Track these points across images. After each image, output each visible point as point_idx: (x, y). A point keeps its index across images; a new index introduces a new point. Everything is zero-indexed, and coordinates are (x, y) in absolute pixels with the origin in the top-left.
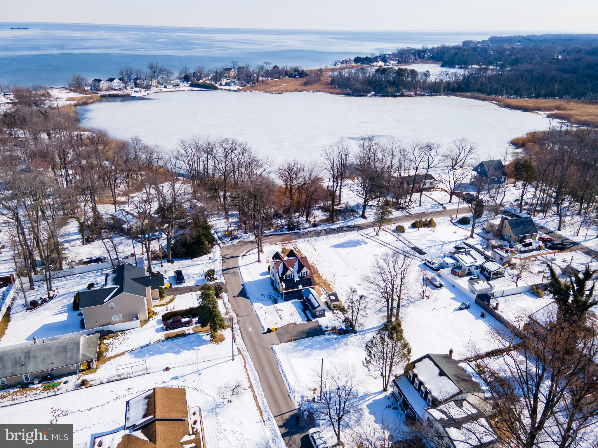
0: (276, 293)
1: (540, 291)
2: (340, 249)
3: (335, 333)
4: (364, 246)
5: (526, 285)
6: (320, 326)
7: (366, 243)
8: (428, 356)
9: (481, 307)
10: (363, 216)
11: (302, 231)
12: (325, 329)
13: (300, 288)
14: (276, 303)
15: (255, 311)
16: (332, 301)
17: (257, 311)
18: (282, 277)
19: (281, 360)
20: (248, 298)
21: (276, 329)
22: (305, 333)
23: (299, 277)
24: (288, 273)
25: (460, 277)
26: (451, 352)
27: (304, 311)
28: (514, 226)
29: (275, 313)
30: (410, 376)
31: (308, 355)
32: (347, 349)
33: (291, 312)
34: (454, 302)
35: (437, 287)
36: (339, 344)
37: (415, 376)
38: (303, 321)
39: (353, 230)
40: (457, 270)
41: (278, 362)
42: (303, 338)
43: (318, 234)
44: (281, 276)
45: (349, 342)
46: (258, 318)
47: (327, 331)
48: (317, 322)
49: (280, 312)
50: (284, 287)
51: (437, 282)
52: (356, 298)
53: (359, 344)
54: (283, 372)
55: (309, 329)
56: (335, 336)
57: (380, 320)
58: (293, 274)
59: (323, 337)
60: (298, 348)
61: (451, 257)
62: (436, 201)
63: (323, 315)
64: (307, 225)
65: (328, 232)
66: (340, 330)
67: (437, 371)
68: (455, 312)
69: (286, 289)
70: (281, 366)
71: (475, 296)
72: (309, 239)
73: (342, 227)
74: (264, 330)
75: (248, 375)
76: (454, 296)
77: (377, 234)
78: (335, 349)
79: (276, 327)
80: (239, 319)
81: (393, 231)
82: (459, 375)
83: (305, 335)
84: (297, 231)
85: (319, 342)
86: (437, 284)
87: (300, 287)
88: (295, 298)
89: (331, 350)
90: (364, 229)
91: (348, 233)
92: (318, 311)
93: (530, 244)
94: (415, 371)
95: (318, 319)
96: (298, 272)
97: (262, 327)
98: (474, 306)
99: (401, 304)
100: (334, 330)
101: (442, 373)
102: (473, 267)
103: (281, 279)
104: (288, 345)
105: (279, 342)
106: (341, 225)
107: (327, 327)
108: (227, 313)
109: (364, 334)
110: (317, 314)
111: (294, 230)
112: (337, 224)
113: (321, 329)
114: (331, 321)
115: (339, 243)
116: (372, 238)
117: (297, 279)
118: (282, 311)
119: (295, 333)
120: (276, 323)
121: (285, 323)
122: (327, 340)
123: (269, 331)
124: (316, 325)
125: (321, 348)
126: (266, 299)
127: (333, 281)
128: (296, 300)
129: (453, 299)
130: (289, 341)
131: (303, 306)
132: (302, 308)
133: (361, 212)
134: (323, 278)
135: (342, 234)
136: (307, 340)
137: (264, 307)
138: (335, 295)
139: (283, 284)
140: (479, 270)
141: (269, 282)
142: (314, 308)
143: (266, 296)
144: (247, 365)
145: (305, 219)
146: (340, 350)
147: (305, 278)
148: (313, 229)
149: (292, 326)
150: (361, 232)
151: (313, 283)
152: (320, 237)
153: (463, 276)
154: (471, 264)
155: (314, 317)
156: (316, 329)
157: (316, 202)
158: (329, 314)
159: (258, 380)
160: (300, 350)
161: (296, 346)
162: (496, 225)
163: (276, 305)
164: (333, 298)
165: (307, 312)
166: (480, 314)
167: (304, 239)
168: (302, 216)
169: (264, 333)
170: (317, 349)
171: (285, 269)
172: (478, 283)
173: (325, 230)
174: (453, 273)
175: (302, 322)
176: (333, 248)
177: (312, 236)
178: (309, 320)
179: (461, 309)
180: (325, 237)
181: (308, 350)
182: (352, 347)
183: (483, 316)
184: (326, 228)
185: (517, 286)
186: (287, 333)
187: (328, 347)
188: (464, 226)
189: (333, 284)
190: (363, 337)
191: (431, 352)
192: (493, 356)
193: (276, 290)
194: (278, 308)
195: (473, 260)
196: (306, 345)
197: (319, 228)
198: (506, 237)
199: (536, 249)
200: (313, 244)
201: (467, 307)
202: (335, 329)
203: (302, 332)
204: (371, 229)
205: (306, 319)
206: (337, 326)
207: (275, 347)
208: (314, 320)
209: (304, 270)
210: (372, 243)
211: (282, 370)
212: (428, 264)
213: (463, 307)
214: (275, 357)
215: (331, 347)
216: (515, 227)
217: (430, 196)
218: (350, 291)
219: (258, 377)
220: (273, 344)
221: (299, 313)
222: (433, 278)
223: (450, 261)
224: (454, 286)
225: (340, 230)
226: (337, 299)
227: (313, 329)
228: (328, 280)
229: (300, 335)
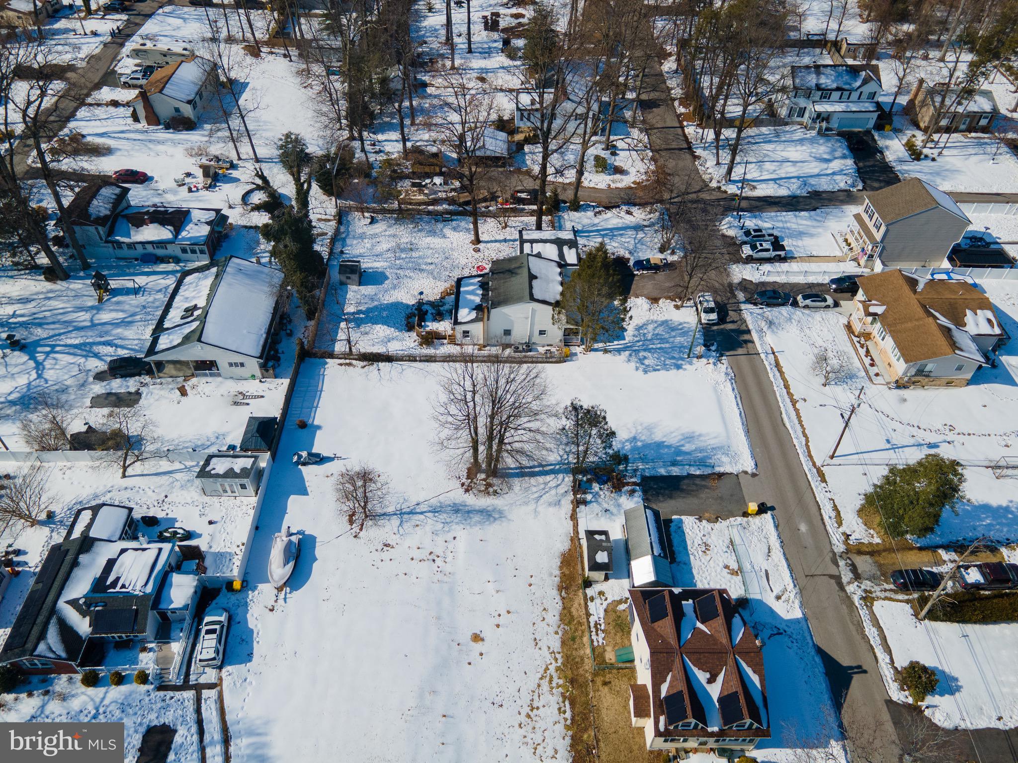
6: (645, 498)
12: (637, 489)
15: (795, 587)
17: (791, 589)
21: (746, 514)
42: (690, 476)
46: (787, 558)
47: (635, 484)
49: (734, 566)
66: (606, 481)
75: (800, 422)
79: (746, 519)
80: (833, 570)
100: (619, 482)
104: (726, 466)
105: (741, 480)
108: (868, 599)
113: (645, 491)
118: (727, 567)
119: (705, 494)
120: (744, 530)
121: (722, 525)
123: (763, 509)
129: (302, 492)
130: (722, 475)
137: (769, 598)
144: (804, 443)
149: (707, 515)
156: (658, 494)
160: (701, 451)
163: (743, 595)
175: (683, 517)
179: (320, 458)
181: (687, 448)
183: (301, 427)
186: (721, 498)
202: (615, 485)
203: (689, 492)
206: (609, 494)
207: (749, 466)
214: (752, 445)
219: (784, 416)
220: (754, 475)
221: (686, 547)
224: (257, 528)
229: (694, 488)
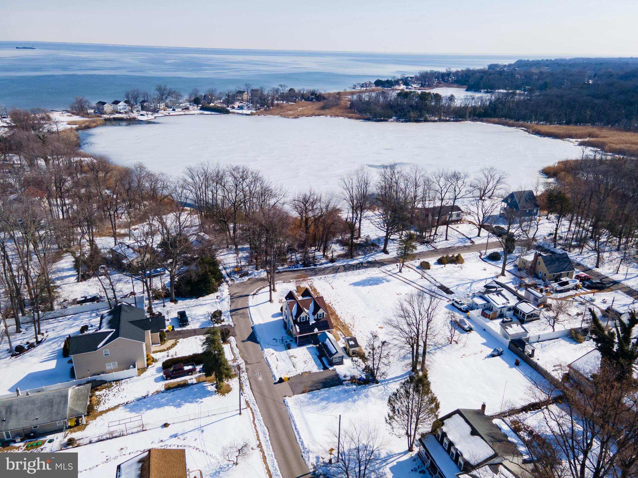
0: (289, 337)
1: (580, 336)
2: (360, 288)
3: (354, 382)
4: (385, 284)
5: (564, 329)
6: (337, 375)
7: (388, 281)
8: (458, 412)
9: (515, 353)
10: (385, 251)
11: (318, 267)
12: (343, 379)
13: (315, 332)
14: (289, 348)
15: (266, 358)
16: (351, 346)
17: (268, 357)
18: (296, 319)
19: (293, 414)
20: (258, 343)
21: (289, 379)
22: (321, 383)
23: (315, 320)
24: (303, 315)
25: (492, 319)
26: (484, 406)
27: (320, 357)
28: (548, 262)
29: (288, 360)
30: (439, 435)
31: (324, 408)
32: (367, 402)
33: (305, 359)
34: (485, 348)
35: (467, 331)
36: (358, 396)
37: (444, 435)
38: (319, 369)
39: (374, 266)
40: (487, 312)
41: (290, 417)
42: (319, 389)
43: (336, 270)
44: (294, 318)
45: (370, 393)
46: (269, 366)
47: (345, 381)
48: (334, 370)
49: (293, 358)
50: (298, 330)
51: (466, 325)
52: (377, 344)
53: (381, 396)
54: (296, 429)
55: (326, 379)
56: (354, 387)
57: (404, 368)
58: (308, 316)
59: (341, 388)
60: (313, 401)
61: (481, 297)
62: (463, 235)
63: (341, 363)
64: (324, 261)
65: (347, 268)
66: (360, 379)
67: (468, 429)
68: (487, 359)
69: (300, 333)
70: (294, 421)
71: (509, 341)
72: (326, 276)
73: (362, 263)
74: (275, 379)
75: (257, 432)
76: (485, 341)
77: (400, 271)
78: (354, 401)
79: (288, 376)
80: (248, 366)
81: (418, 268)
82: (493, 435)
83: (321, 385)
84: (313, 267)
85: (336, 393)
86: (466, 327)
87: (316, 330)
88: (310, 343)
89: (349, 403)
90: (386, 265)
91: (368, 269)
92: (336, 358)
93: (567, 283)
94: (444, 429)
95: (335, 367)
96: (314, 313)
97: (274, 376)
98: (507, 352)
99: (428, 350)
100: (353, 380)
101: (474, 432)
102: (506, 309)
103: (295, 322)
104: (302, 397)
105: (292, 393)
106: (361, 260)
107: (345, 376)
108: (235, 360)
109: (387, 384)
110: (334, 361)
111: (310, 266)
112: (357, 259)
113: (339, 379)
114: (350, 369)
115: (358, 281)
116: (395, 275)
117: (312, 322)
118: (295, 357)
119: (310, 383)
120: (289, 372)
121: (299, 372)
122: (346, 391)
123: (281, 380)
124: (333, 373)
125: (339, 401)
126: (279, 344)
127: (352, 324)
128: (311, 346)
129: (484, 344)
130: (303, 392)
131: (319, 352)
132: (318, 354)
133: (382, 247)
134: (341, 320)
135: (364, 270)
136: (323, 391)
137: (276, 353)
138: (354, 340)
139: (297, 327)
140: (512, 312)
141: (282, 324)
142: (331, 354)
143: (278, 341)
144: (256, 420)
145: (322, 253)
146: (360, 402)
147: (322, 320)
148: (330, 265)
149: (307, 374)
150: (383, 268)
151: (330, 326)
152: (338, 274)
153: (495, 318)
154: (504, 305)
155: (332, 364)
156: (333, 379)
157: (334, 235)
158: (347, 362)
159: (268, 438)
160: (315, 403)
161: (310, 398)
162: (529, 262)
163: (289, 350)
164: (352, 343)
165: (324, 359)
166: (514, 362)
167: (321, 276)
168: (319, 251)
169: (275, 383)
170: (334, 401)
171: (300, 311)
172: (511, 327)
173: (344, 266)
174: (484, 314)
175: (318, 371)
176: (352, 286)
177: (330, 273)
178: (325, 368)
179: (493, 356)
180: (343, 273)
181: (324, 403)
182: (373, 399)
183: (517, 364)
184: (345, 263)
185: (554, 331)
186: (301, 383)
187: (346, 399)
188: (494, 263)
189: (352, 327)
190: (386, 387)
191: (461, 407)
192: (530, 410)
193: (289, 333)
194: (291, 355)
195: (505, 301)
196: (322, 396)
197: (337, 264)
198: (540, 275)
199: (573, 289)
200: (330, 282)
201: (500, 354)
202: (355, 379)
203: (318, 382)
204: (394, 266)
205: (322, 367)
206: (356, 375)
207: (287, 399)
208: (331, 369)
209: (321, 311)
210: (394, 281)
211: (295, 426)
212: (456, 304)
213: (496, 353)
214: (287, 410)
215: (350, 400)
216: (549, 264)
217: (457, 229)
218: (371, 336)
219: (268, 434)
220: (285, 396)
221: (314, 360)
222: (462, 321)
223: (480, 301)
224: (484, 330)
225: (360, 266)
226: (356, 345)
227: (330, 379)
228: (347, 322)
229: (315, 385)
